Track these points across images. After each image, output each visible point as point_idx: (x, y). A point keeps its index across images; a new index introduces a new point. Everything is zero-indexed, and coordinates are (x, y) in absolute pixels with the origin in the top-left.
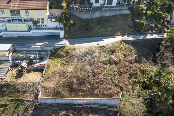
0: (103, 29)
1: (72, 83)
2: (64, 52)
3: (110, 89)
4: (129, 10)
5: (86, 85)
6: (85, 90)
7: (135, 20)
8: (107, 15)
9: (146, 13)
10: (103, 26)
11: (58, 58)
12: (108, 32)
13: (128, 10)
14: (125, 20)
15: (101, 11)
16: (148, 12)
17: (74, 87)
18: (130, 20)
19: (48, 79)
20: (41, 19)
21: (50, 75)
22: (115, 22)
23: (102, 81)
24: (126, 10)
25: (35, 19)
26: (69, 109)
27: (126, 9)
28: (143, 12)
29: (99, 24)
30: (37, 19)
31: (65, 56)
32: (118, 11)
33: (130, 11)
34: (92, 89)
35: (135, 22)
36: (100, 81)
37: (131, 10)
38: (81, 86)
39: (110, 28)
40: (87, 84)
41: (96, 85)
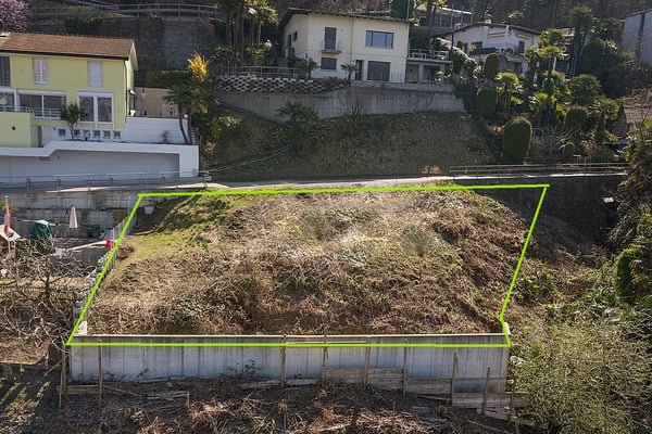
0: (364, 152)
1: (251, 287)
2: (203, 205)
3: (445, 320)
4: (458, 97)
5: (324, 297)
6: (320, 316)
7: (490, 128)
8: (375, 112)
9: (527, 102)
10: (361, 144)
11: (173, 229)
12: (389, 164)
13: (454, 97)
14: (447, 127)
15: (349, 93)
16: (534, 99)
17: (265, 304)
18: (467, 129)
19: (127, 286)
20: (99, 99)
21: (138, 271)
22: (410, 131)
23: (403, 285)
24: (445, 96)
25: (73, 99)
26: (245, 392)
27: (445, 93)
28: (513, 102)
29: (347, 134)
30: (81, 98)
31: (205, 218)
32: (417, 96)
33: (461, 100)
34: (358, 313)
35: (492, 135)
36: (392, 283)
37: (463, 96)
38: (298, 299)
39: (393, 150)
40: (327, 293)
41: (376, 297)
